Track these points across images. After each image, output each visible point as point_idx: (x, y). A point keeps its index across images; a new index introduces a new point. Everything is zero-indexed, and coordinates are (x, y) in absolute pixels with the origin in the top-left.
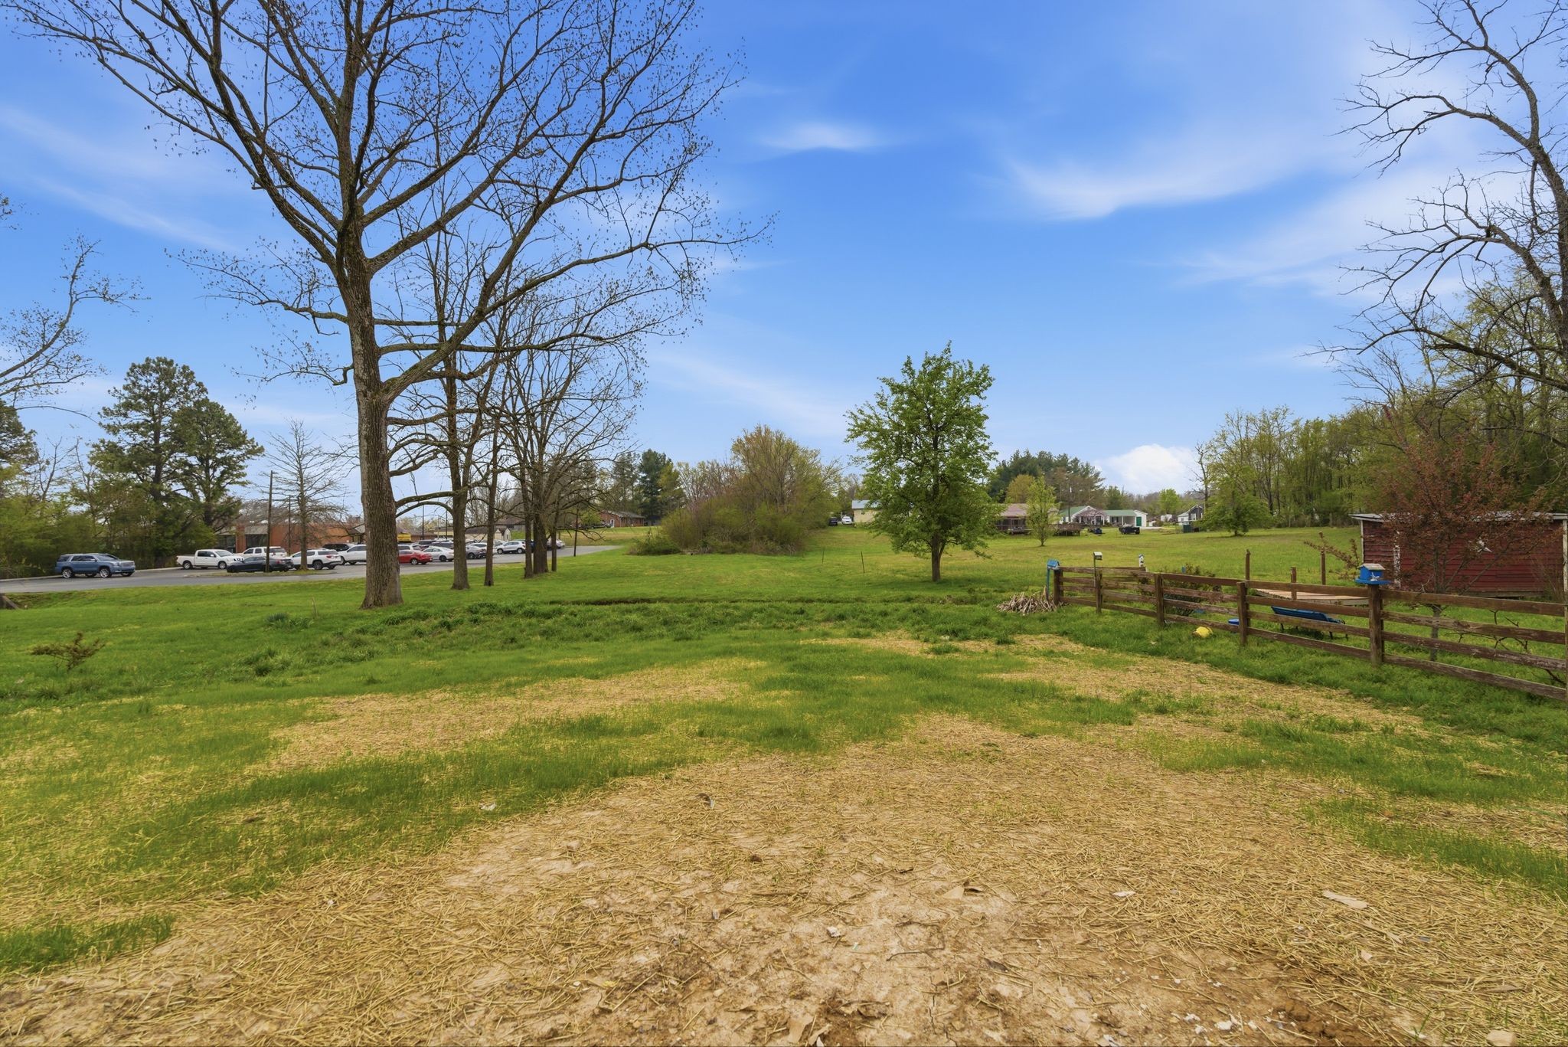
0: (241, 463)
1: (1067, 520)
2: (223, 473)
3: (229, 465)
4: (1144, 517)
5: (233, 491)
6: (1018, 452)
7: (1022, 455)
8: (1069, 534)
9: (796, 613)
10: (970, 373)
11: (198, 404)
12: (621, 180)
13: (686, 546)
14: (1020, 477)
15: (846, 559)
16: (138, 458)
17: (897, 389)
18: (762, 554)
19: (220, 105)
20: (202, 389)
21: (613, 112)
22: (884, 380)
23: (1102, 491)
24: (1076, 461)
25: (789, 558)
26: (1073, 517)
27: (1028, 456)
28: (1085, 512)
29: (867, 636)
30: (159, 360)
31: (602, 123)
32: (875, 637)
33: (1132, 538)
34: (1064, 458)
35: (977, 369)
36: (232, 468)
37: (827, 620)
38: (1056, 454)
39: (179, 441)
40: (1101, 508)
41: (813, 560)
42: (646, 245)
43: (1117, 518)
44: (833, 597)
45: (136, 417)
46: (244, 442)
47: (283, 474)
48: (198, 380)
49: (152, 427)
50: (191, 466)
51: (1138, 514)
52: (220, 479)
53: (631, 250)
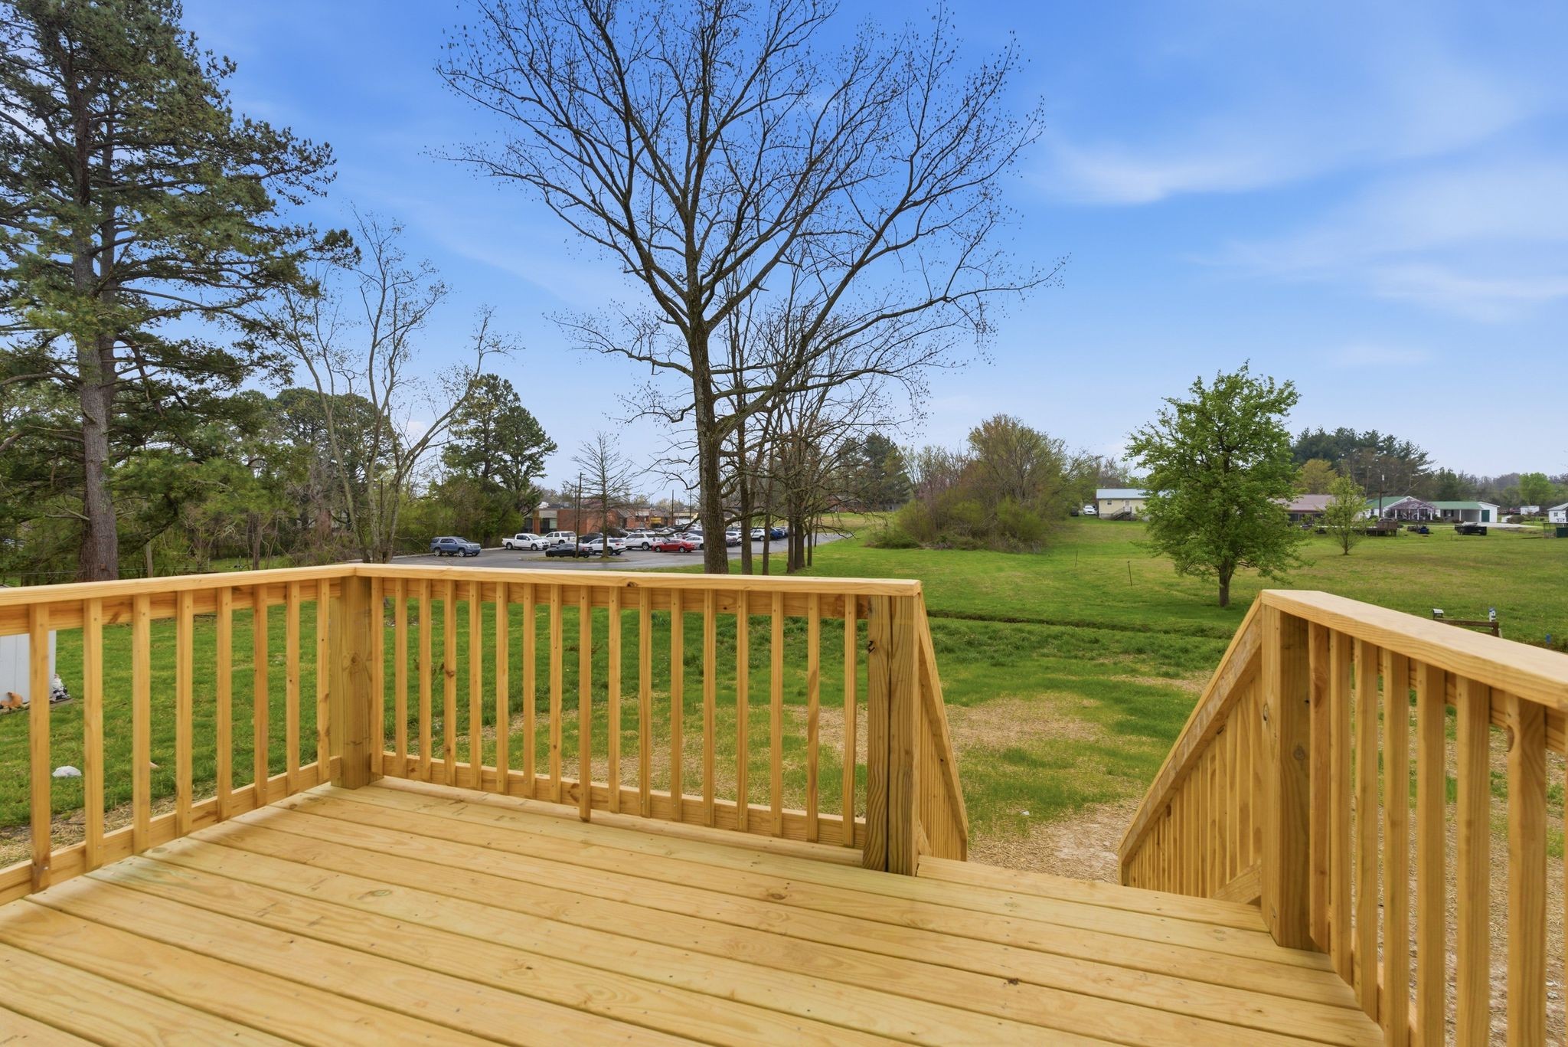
0: (541, 459)
1: (1377, 512)
2: (528, 467)
3: (534, 462)
4: (1493, 510)
5: (535, 481)
6: (1307, 430)
7: (1313, 432)
8: (1380, 533)
9: (1091, 642)
10: (1271, 392)
11: (512, 410)
12: (917, 235)
13: (923, 540)
14: (1311, 462)
15: (1097, 560)
16: (472, 458)
17: (1184, 409)
18: (1005, 552)
19: (625, 223)
20: (517, 398)
21: (919, 186)
22: (1170, 400)
23: (1429, 476)
24: (1390, 439)
25: (1034, 557)
26: (1386, 509)
27: (1322, 434)
28: (1401, 505)
29: (1175, 676)
30: (489, 376)
31: (909, 194)
32: (1184, 678)
33: (1473, 542)
34: (1374, 436)
35: (1279, 385)
36: (536, 465)
37: (1126, 652)
38: (1360, 432)
39: (502, 442)
40: (1429, 498)
41: (1065, 562)
42: (945, 299)
43: (1452, 512)
44: (1116, 621)
45: (473, 424)
46: (542, 441)
47: (589, 475)
48: (514, 391)
49: (483, 432)
50: (505, 462)
51: (1485, 506)
52: (526, 473)
53: (931, 303)
